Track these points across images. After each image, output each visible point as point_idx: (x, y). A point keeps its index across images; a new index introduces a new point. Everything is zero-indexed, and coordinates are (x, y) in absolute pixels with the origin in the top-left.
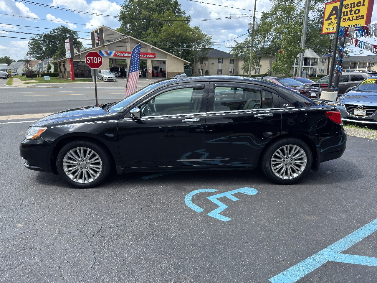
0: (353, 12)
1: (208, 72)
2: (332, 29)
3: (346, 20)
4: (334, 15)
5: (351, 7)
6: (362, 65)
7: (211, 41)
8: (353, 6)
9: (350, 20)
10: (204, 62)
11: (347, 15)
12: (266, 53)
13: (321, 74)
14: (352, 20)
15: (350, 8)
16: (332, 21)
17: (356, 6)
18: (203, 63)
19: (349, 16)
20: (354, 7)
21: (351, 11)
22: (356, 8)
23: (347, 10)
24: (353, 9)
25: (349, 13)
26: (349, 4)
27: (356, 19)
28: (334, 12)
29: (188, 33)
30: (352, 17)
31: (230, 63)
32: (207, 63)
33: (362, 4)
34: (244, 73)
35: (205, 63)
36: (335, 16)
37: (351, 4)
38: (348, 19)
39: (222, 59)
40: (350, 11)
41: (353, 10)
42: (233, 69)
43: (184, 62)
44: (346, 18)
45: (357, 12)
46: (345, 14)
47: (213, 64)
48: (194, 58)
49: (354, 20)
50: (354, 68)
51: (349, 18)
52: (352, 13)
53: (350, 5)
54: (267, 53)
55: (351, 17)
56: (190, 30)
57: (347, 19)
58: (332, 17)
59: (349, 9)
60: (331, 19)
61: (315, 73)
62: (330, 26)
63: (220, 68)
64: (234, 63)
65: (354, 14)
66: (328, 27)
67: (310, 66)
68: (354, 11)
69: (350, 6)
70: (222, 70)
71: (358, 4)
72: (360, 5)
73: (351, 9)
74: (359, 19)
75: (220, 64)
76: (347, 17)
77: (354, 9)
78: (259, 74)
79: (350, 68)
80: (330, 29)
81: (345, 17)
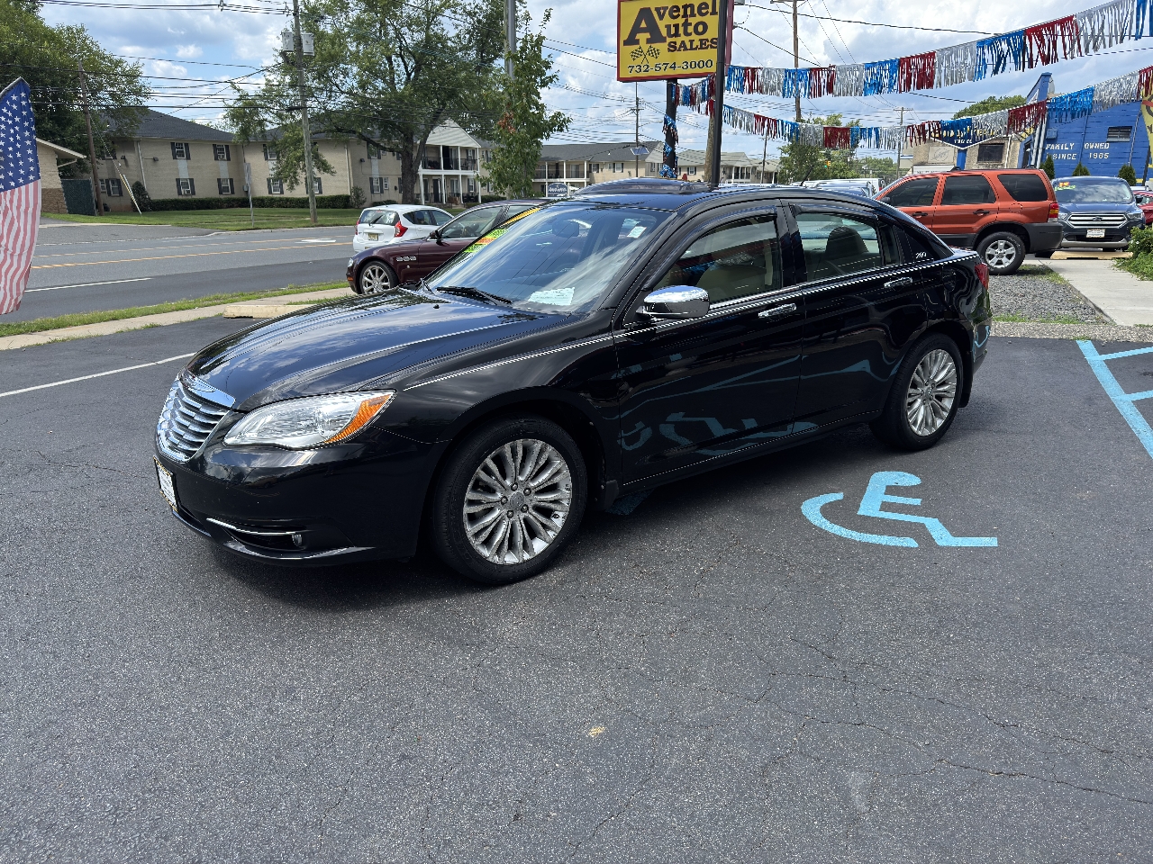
0: (690, 29)
1: (143, 189)
2: (643, 69)
3: (675, 47)
4: (644, 31)
5: (685, 15)
6: (574, 169)
7: (141, 81)
8: (689, 13)
9: (686, 49)
10: (119, 156)
11: (677, 34)
12: (339, 130)
13: (488, 194)
14: (691, 49)
15: (683, 17)
16: (640, 48)
17: (696, 12)
18: (115, 158)
19: (683, 38)
20: (693, 15)
21: (686, 24)
22: (698, 18)
23: (676, 21)
24: (691, 20)
25: (681, 30)
26: (681, 7)
27: (701, 48)
28: (643, 25)
29: (47, 49)
30: (691, 42)
31: (216, 159)
32: (130, 157)
33: (710, 10)
34: (270, 192)
35: (124, 158)
36: (648, 35)
37: (685, 7)
38: (680, 47)
39: (187, 145)
40: (683, 25)
41: (690, 24)
42: (231, 180)
43: (57, 152)
44: (675, 43)
45: (700, 28)
46: (673, 31)
47: (155, 160)
48: (88, 139)
49: (696, 49)
50: (556, 177)
51: (683, 42)
52: (689, 31)
53: (682, 11)
54: (337, 129)
55: (686, 39)
56: (50, 36)
57: (678, 46)
58: (638, 36)
59: (680, 21)
60: (637, 42)
61: (475, 190)
62: (639, 61)
63: (184, 175)
64: (229, 159)
65: (693, 34)
66: (634, 63)
67: (460, 172)
68: (693, 25)
69: (682, 13)
70: (192, 180)
71: (700, 8)
72: (707, 12)
73: (687, 20)
74: (707, 48)
75: (182, 163)
76: (678, 41)
77: (693, 20)
78: (320, 195)
79: (549, 178)
80: (637, 69)
81: (673, 39)
